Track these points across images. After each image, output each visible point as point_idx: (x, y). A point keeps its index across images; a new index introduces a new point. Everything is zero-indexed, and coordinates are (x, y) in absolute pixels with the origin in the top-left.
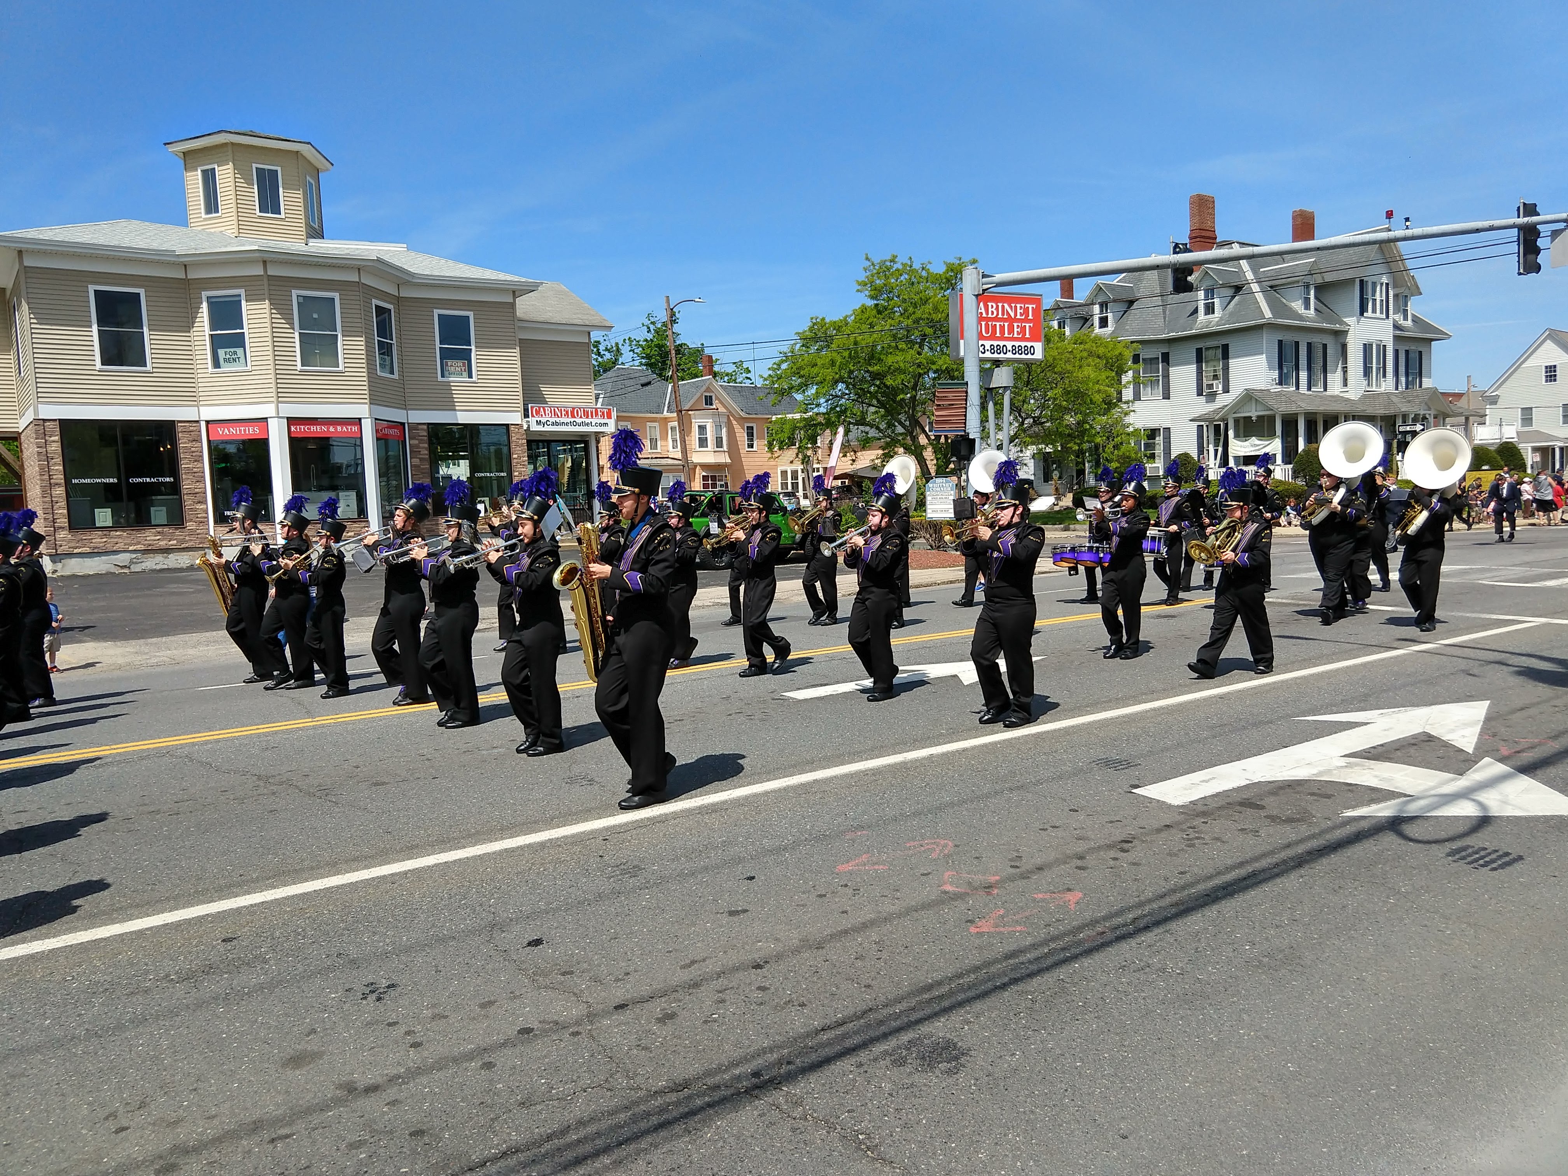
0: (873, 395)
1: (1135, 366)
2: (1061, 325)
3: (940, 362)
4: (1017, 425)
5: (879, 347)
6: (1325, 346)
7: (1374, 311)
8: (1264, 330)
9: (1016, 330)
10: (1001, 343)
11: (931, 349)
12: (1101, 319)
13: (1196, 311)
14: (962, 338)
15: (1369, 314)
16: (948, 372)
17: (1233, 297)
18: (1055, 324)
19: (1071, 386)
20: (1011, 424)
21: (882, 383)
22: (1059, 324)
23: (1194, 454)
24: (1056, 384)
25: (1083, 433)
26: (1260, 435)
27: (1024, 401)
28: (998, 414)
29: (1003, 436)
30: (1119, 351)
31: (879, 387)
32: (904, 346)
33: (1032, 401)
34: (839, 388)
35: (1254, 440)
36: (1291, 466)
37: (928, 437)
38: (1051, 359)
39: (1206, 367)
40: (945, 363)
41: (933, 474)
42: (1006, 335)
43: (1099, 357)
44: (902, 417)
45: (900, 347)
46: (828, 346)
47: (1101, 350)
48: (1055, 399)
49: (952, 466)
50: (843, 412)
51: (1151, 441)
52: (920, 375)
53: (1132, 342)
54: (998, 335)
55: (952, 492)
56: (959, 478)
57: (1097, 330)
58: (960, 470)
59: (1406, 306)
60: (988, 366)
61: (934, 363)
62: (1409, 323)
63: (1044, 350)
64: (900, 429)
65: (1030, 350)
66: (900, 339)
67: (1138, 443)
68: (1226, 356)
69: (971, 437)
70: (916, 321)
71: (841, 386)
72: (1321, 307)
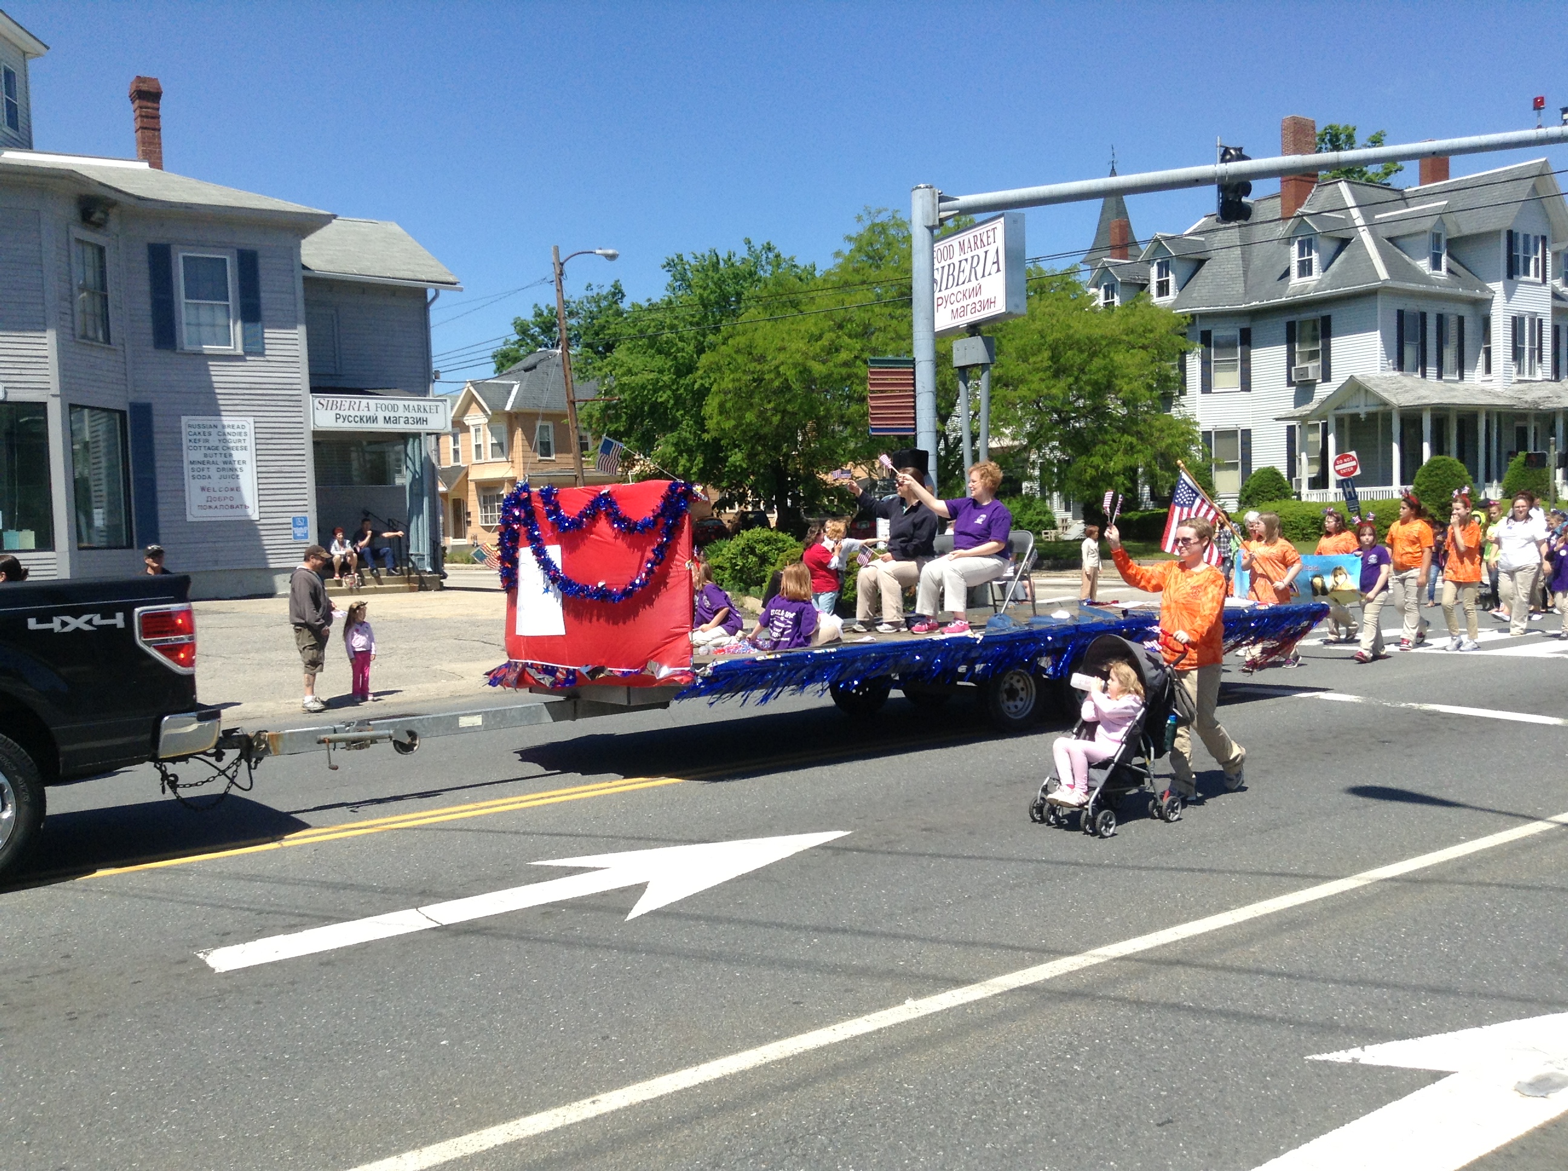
6: (1461, 320)
7: (1527, 273)
8: (1379, 296)
12: (1158, 284)
13: (1287, 273)
15: (1520, 277)
17: (1337, 254)
23: (1282, 469)
39: (1300, 347)
57: (1155, 299)
68: (1327, 332)
72: (1456, 267)
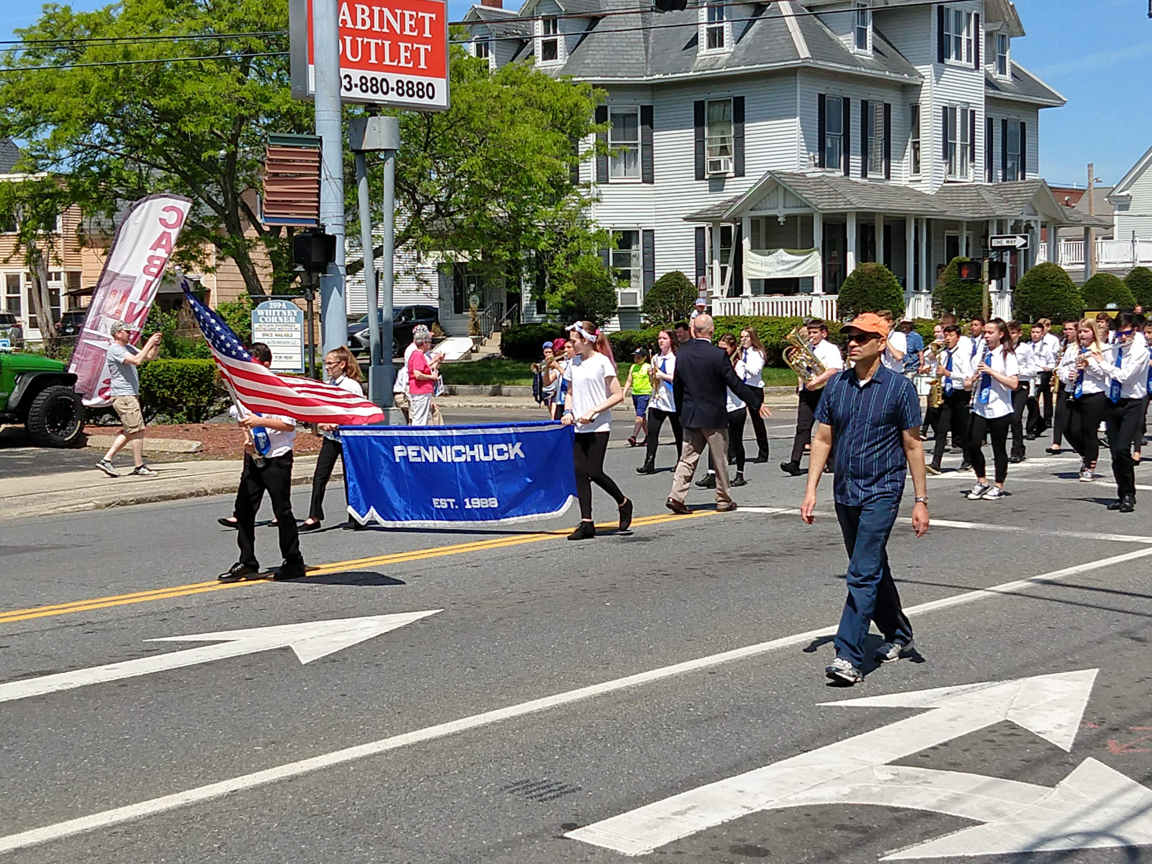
0: (159, 150)
1: (600, 126)
2: (482, 50)
3: (277, 100)
4: (409, 214)
5: (169, 66)
6: (887, 108)
7: (958, 57)
8: (798, 76)
9: (403, 54)
10: (380, 75)
11: (261, 74)
12: (544, 43)
13: (694, 41)
14: (312, 62)
15: (952, 60)
16: (292, 118)
17: (751, 22)
18: (472, 49)
19: (496, 155)
20: (399, 212)
21: (174, 128)
22: (479, 48)
23: (691, 275)
24: (474, 150)
25: (517, 231)
26: (791, 247)
27: (421, 176)
28: (376, 196)
29: (384, 231)
30: (574, 100)
31: (168, 134)
32: (214, 68)
33: (434, 176)
34: (96, 132)
35: (782, 254)
36: (837, 296)
37: (258, 227)
38: (463, 107)
39: (710, 134)
40: (287, 102)
41: (268, 293)
42: (387, 62)
43: (543, 110)
44: (213, 189)
45: (206, 67)
46: (76, 57)
47: (546, 97)
48: (472, 174)
49: (298, 279)
50: (105, 175)
51: (625, 251)
52: (242, 119)
53: (595, 86)
54: (373, 60)
55: (298, 326)
56: (310, 302)
57: (540, 63)
58: (313, 287)
59: (1004, 51)
60: (359, 111)
61: (267, 100)
62: (1007, 78)
63: (452, 92)
64: (208, 211)
65: (428, 91)
66: (207, 54)
67: (603, 253)
68: (740, 118)
69: (328, 232)
70: (236, 25)
71: (99, 128)
72: (883, 45)
